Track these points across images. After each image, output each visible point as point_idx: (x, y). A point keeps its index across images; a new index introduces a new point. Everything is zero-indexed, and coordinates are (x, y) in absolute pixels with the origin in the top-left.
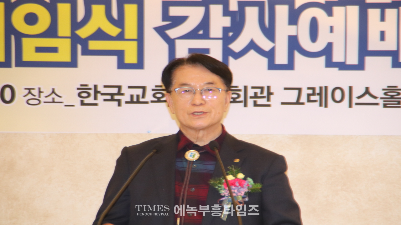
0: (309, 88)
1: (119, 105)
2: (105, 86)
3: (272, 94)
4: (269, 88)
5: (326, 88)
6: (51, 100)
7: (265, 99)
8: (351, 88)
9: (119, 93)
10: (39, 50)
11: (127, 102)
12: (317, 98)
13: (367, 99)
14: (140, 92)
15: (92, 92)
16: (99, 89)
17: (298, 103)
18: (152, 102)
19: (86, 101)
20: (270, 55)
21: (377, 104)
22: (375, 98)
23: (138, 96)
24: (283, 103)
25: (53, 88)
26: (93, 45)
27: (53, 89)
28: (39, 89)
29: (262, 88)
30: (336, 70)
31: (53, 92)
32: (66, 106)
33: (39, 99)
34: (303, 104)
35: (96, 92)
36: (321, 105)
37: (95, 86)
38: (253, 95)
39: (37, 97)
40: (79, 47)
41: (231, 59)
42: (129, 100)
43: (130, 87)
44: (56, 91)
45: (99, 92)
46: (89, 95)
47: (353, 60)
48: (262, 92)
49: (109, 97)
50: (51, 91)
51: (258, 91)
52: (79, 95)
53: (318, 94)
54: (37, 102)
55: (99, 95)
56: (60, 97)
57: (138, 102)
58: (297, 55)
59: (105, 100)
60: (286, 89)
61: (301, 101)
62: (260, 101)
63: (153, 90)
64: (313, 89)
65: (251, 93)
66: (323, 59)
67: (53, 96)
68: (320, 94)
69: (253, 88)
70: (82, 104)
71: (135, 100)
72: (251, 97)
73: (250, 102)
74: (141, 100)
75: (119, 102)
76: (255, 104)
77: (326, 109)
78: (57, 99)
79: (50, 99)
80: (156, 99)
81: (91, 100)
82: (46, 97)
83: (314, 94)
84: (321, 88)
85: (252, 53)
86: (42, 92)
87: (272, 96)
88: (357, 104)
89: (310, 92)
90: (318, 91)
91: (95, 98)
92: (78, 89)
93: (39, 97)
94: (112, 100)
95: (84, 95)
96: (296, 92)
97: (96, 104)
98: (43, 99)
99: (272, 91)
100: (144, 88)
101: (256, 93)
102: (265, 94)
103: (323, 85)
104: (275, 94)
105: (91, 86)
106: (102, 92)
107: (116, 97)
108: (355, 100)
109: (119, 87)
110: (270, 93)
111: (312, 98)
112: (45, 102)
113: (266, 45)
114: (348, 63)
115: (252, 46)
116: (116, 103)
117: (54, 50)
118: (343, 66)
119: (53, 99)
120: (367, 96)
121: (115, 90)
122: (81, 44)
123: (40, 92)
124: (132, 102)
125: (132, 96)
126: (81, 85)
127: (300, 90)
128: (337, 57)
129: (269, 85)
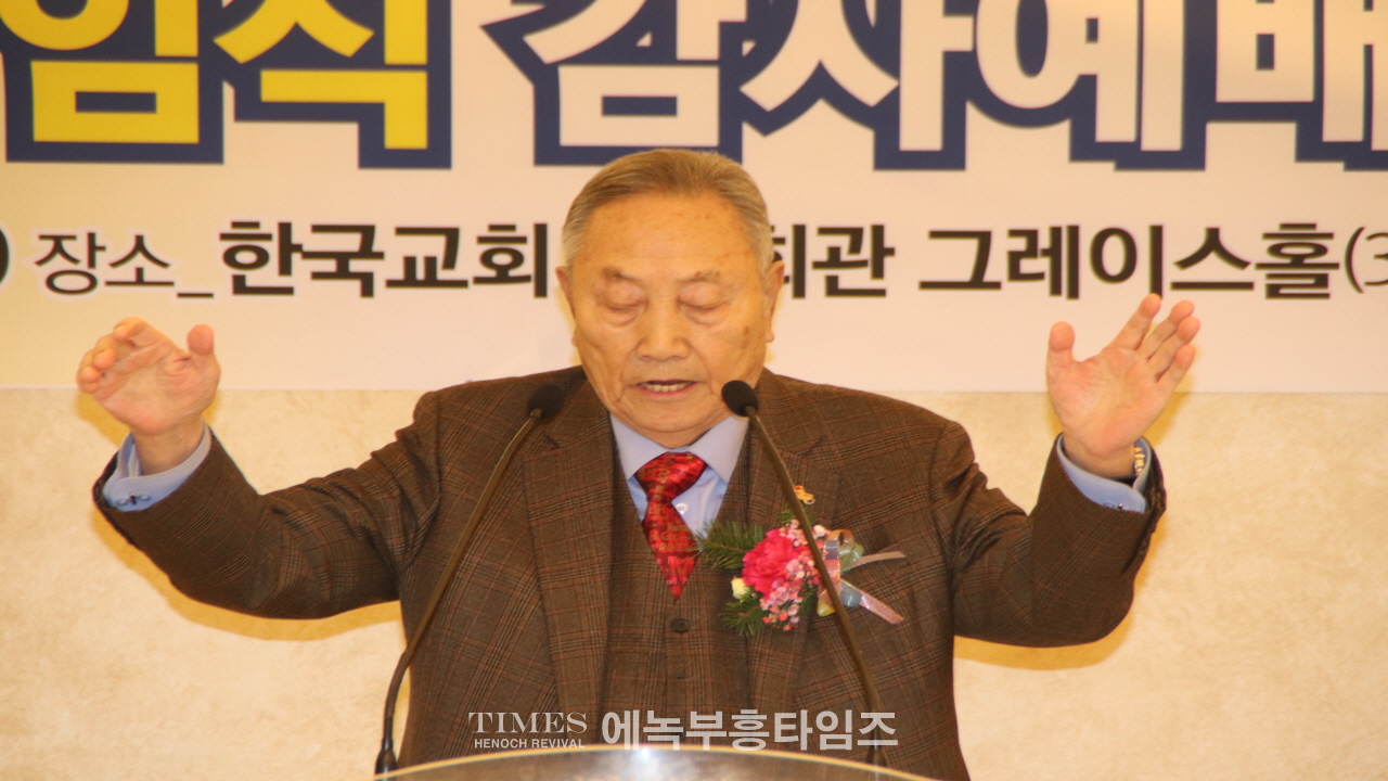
0: (1014, 233)
1: (367, 290)
2: (317, 229)
3: (891, 252)
4: (878, 231)
5: (1074, 231)
6: (132, 277)
7: (867, 272)
8: (1157, 233)
9: (366, 251)
10: (88, 102)
11: (391, 283)
12: (1042, 264)
13: (1213, 268)
14: (436, 246)
15: (272, 248)
16: (296, 239)
17: (978, 281)
18: (479, 280)
19: (253, 278)
20: (883, 118)
21: (1248, 286)
22: (1241, 264)
23: (430, 262)
24: (926, 285)
25: (139, 233)
26: (278, 85)
27: (139, 240)
28: (91, 237)
29: (855, 235)
30: (1106, 168)
31: (140, 245)
32: (181, 295)
33: (91, 271)
34: (996, 285)
35: (288, 248)
36: (1056, 289)
37: (285, 229)
38: (823, 256)
39: (83, 266)
40: (228, 93)
41: (749, 134)
42: (399, 274)
43: (401, 231)
44: (149, 245)
45: (298, 248)
46: (263, 258)
47: (1165, 133)
48: (855, 247)
49: (330, 266)
50: (130, 245)
51: (843, 242)
52: (229, 258)
53: (1046, 253)
54: (83, 282)
55: (296, 258)
56: (164, 265)
57: (431, 281)
58: (975, 118)
59: (317, 276)
60: (935, 235)
61: (989, 277)
62: (848, 279)
63: (482, 240)
64: (1032, 236)
65: (817, 249)
66: (1061, 133)
67: (140, 260)
68: (1053, 252)
69: (824, 231)
70: (240, 286)
71: (420, 274)
72: (818, 265)
73: (815, 280)
74: (442, 274)
75: (367, 283)
76: (833, 288)
77: (1073, 302)
78: (151, 273)
79: (127, 272)
80: (491, 273)
81: (268, 275)
82: (115, 265)
83: (1032, 251)
84: (1056, 233)
85: (821, 111)
86: (102, 248)
87: (888, 261)
88: (1178, 286)
89: (1020, 244)
90: (1044, 242)
91: (285, 268)
92: (224, 237)
93: (92, 263)
94: (342, 273)
95: (246, 257)
96: (972, 246)
97: (288, 291)
98: (102, 271)
99: (888, 243)
100: (452, 236)
101: (834, 252)
102: (866, 252)
103: (1064, 222)
104: (897, 252)
105: (270, 226)
106: (306, 248)
107: (356, 266)
108: (1171, 273)
109: (367, 232)
110: (881, 252)
111: (1027, 266)
112: (109, 283)
113: (868, 83)
114: (1150, 143)
115: (821, 87)
116: (356, 285)
117: (143, 102)
118: (1130, 156)
119: (139, 272)
120: (1213, 259)
121: (352, 242)
122: (233, 83)
123: (93, 248)
124: (409, 280)
125: (410, 263)
126: (236, 225)
127: (984, 239)
128: (1112, 125)
129: (878, 222)
